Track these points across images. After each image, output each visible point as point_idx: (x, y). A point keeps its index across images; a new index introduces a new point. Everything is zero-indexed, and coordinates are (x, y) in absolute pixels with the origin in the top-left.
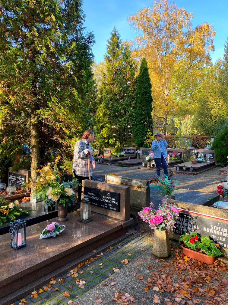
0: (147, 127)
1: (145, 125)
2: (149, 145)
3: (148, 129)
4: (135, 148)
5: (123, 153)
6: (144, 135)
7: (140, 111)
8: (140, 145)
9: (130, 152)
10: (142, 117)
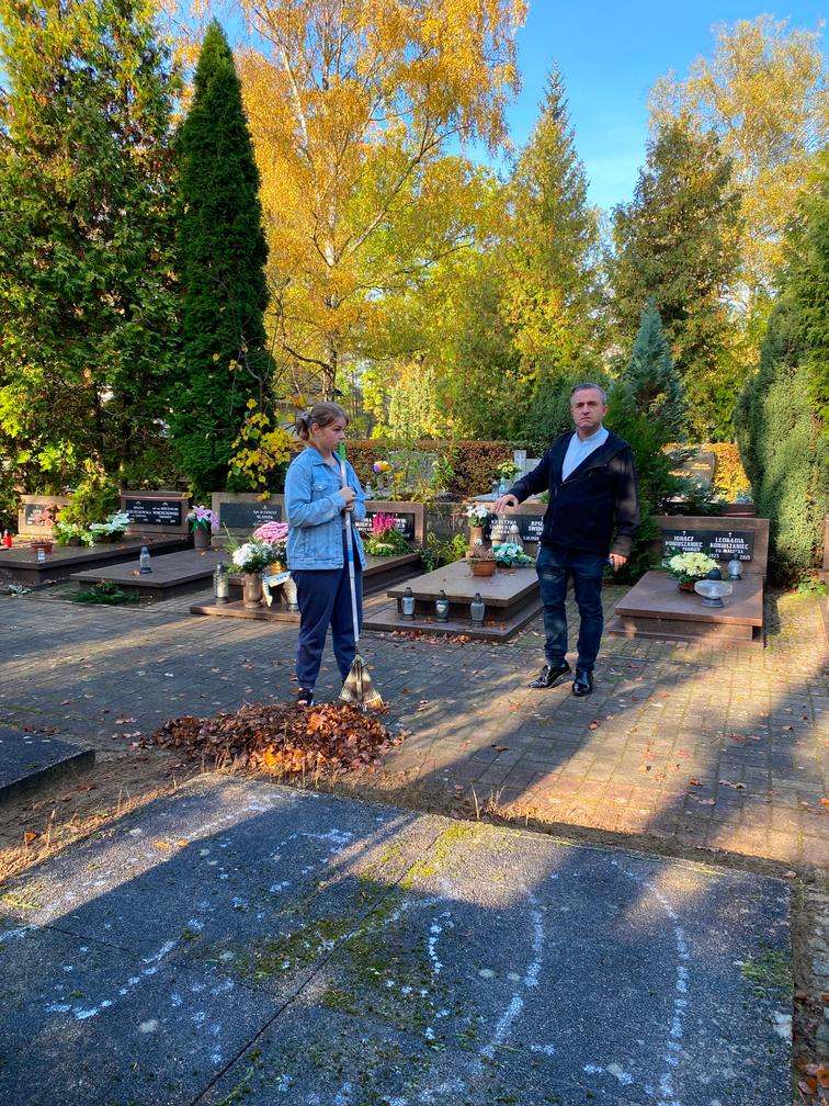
0: (241, 388)
1: (231, 374)
2: (256, 479)
3: (247, 398)
4: (184, 496)
5: (119, 521)
6: (228, 426)
7: (202, 302)
8: (212, 478)
9: (157, 516)
10: (213, 331)
